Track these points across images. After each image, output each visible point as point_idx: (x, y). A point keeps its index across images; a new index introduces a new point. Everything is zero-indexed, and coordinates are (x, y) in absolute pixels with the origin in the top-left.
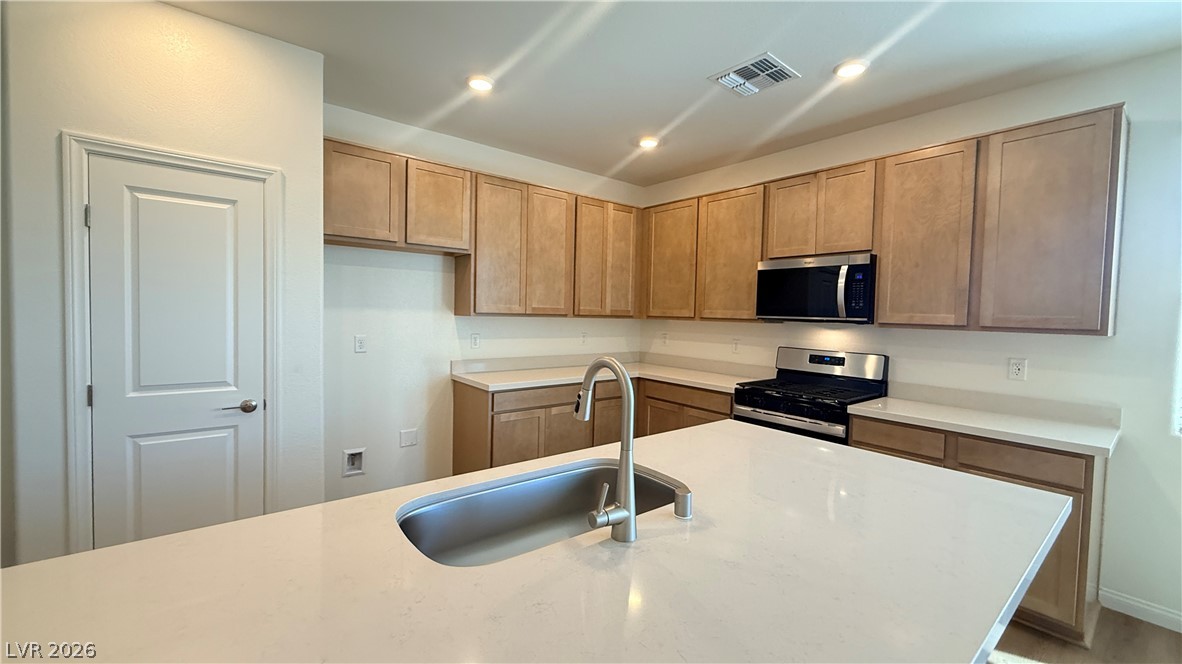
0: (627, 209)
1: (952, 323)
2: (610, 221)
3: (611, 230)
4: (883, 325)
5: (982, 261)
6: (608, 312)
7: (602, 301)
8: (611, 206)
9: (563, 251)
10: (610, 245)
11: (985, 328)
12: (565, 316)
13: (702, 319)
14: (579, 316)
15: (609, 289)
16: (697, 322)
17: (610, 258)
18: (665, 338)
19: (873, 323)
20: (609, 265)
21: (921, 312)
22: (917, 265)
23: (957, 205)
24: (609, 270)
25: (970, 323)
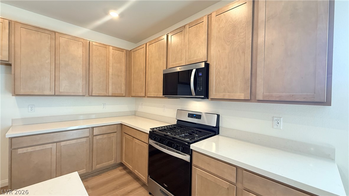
0: (122, 50)
1: (242, 98)
2: (111, 54)
3: (111, 58)
4: (212, 99)
5: (257, 63)
6: (110, 94)
7: (107, 89)
8: (111, 48)
9: (81, 66)
10: (111, 65)
11: (259, 101)
12: (84, 96)
13: (148, 97)
14: (92, 96)
15: (110, 84)
16: (146, 99)
17: (111, 71)
18: (142, 105)
19: (208, 99)
20: (110, 73)
21: (229, 92)
22: (226, 68)
23: (245, 32)
24: (110, 76)
25: (252, 98)
